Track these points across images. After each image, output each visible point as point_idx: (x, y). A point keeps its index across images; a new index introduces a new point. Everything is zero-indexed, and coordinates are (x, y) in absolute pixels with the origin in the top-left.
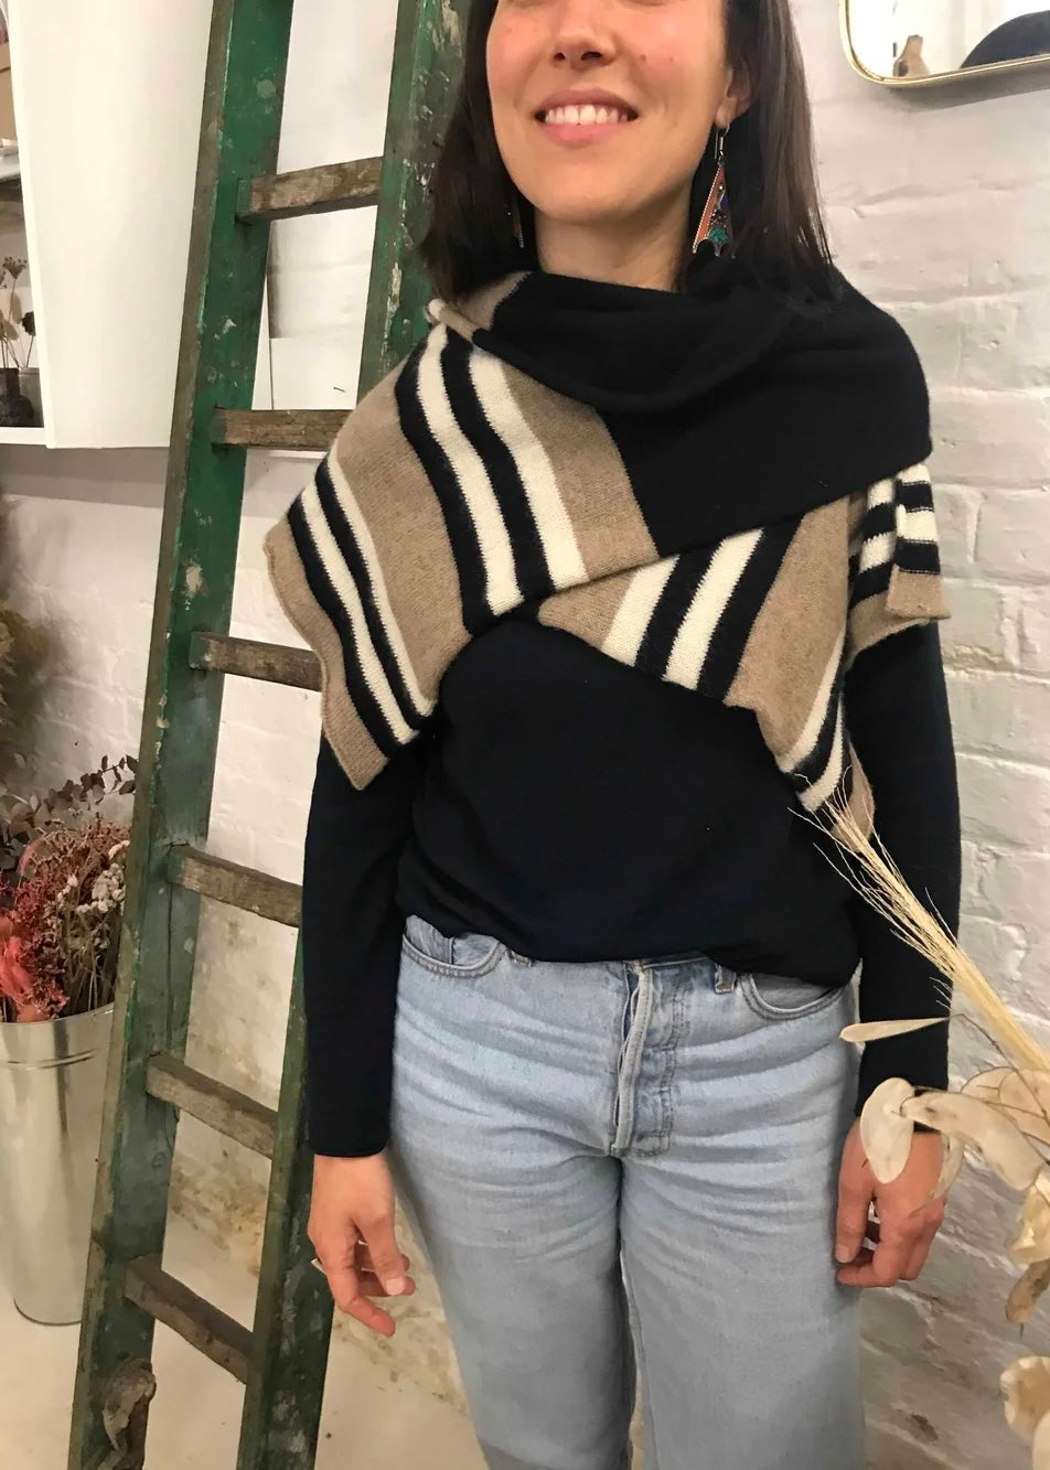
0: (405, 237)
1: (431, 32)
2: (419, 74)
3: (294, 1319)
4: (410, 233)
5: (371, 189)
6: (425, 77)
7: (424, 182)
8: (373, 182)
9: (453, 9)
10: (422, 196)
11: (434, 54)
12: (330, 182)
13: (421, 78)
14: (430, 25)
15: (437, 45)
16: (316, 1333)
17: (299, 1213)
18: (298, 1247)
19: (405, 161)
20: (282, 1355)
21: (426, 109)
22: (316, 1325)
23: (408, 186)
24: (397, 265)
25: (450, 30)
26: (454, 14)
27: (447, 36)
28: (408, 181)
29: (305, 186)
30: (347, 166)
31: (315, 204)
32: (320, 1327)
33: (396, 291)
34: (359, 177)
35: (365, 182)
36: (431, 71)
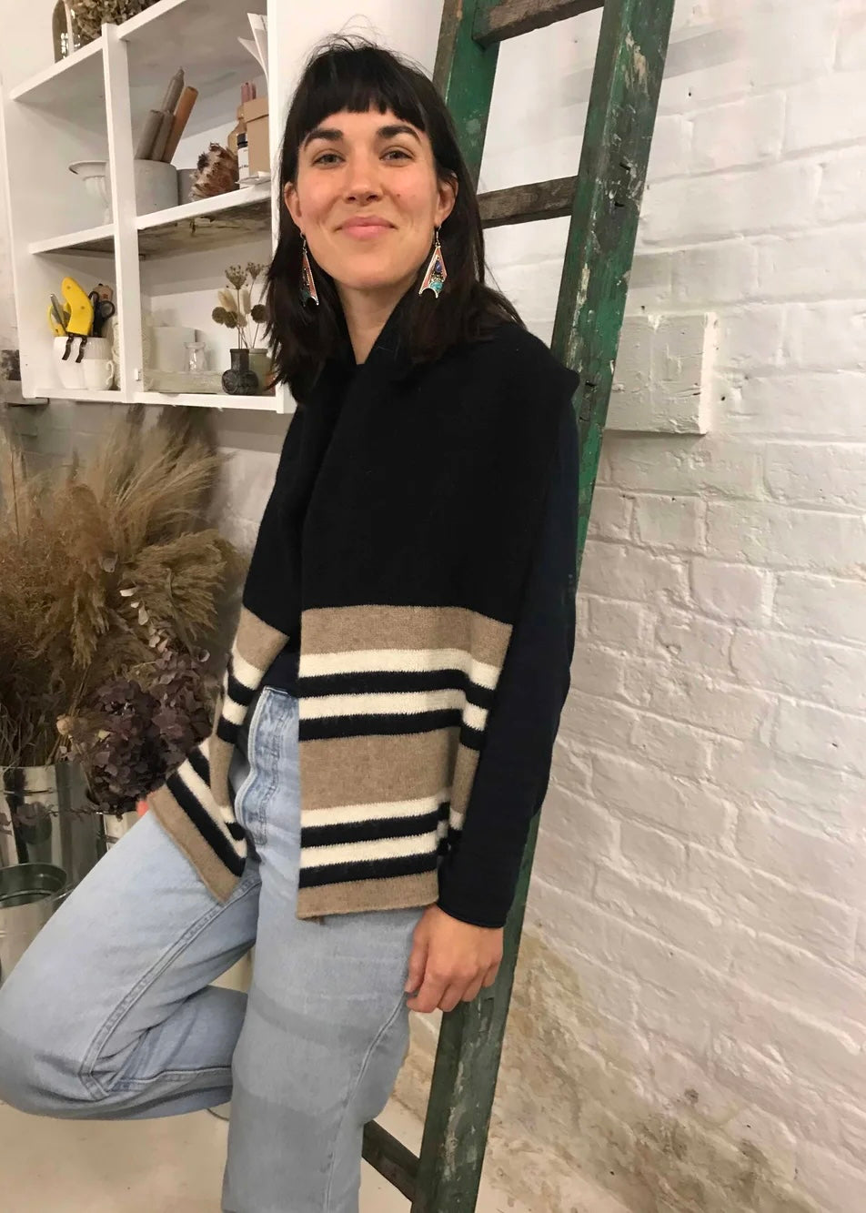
0: (594, 242)
1: (625, 73)
2: (612, 109)
3: (455, 1149)
4: (599, 239)
5: (563, 203)
6: (618, 110)
7: (611, 196)
8: (565, 198)
9: (642, 54)
10: (609, 208)
11: (625, 91)
12: (527, 199)
13: (614, 111)
14: (623, 68)
15: (628, 83)
16: (472, 1163)
17: (463, 1059)
18: (461, 1088)
19: (597, 180)
20: (443, 1180)
21: (616, 136)
22: (472, 1156)
23: (599, 199)
24: (586, 265)
25: (639, 71)
26: (643, 58)
27: (637, 76)
28: (599, 195)
29: (504, 202)
30: (542, 185)
31: (513, 216)
32: (474, 1158)
33: (584, 287)
34: (553, 193)
35: (559, 197)
36: (622, 106)
